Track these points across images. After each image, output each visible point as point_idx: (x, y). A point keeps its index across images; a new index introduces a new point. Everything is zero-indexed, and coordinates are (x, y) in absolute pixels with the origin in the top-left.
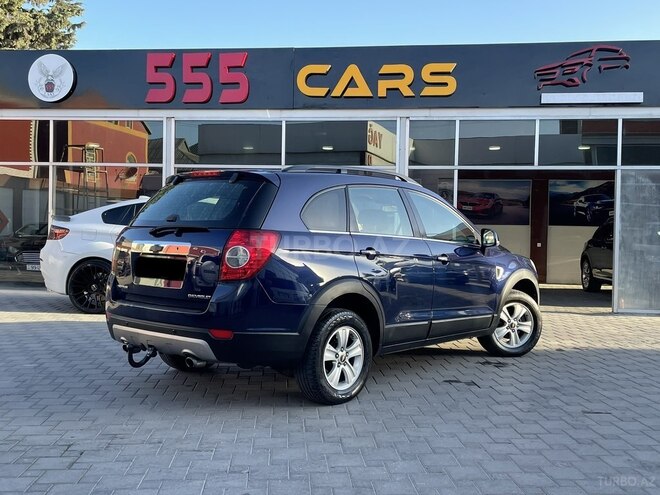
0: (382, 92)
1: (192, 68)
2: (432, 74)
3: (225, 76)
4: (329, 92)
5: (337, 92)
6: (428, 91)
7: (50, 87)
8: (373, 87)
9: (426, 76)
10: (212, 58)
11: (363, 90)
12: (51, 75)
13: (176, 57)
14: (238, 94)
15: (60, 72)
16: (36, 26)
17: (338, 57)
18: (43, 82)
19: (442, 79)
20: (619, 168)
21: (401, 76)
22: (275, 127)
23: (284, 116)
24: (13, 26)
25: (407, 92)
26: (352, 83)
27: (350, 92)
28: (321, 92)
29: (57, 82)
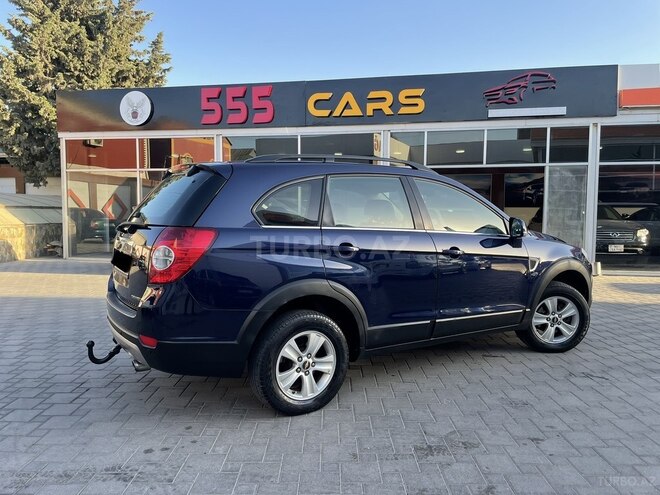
0: (370, 112)
1: (233, 98)
2: (407, 97)
3: (256, 104)
4: (331, 113)
5: (337, 113)
6: (403, 110)
7: (135, 115)
8: (363, 108)
9: (402, 99)
10: (246, 91)
11: (356, 111)
12: (135, 106)
13: (221, 91)
14: (266, 116)
15: (141, 105)
16: (138, 71)
17: (338, 87)
18: (130, 112)
19: (414, 100)
20: (547, 165)
21: (383, 99)
22: (293, 141)
23: (299, 132)
24: (121, 72)
25: (388, 111)
26: (347, 106)
27: (347, 113)
28: (326, 113)
29: (139, 111)
